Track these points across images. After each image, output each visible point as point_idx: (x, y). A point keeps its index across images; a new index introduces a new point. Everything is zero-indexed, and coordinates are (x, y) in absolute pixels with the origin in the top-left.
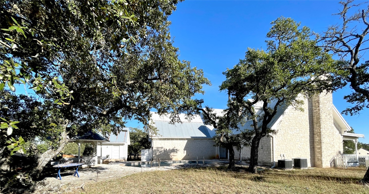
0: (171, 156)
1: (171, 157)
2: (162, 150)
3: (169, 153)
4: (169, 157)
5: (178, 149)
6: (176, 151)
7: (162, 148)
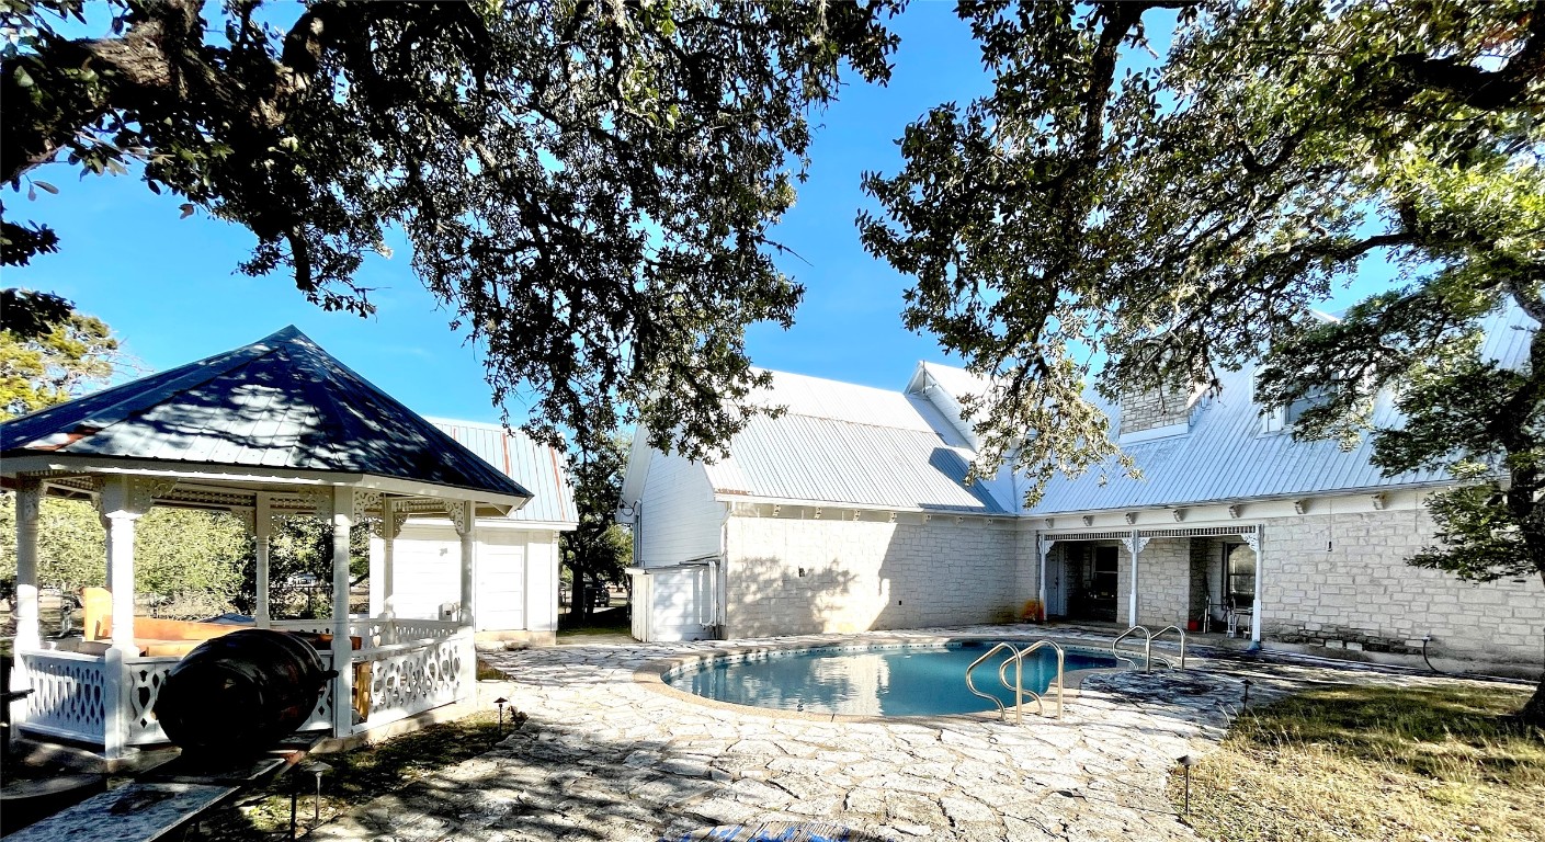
0: (820, 611)
1: (816, 617)
2: (773, 577)
3: (809, 594)
4: (810, 614)
5: (852, 573)
6: (841, 579)
7: (774, 561)
